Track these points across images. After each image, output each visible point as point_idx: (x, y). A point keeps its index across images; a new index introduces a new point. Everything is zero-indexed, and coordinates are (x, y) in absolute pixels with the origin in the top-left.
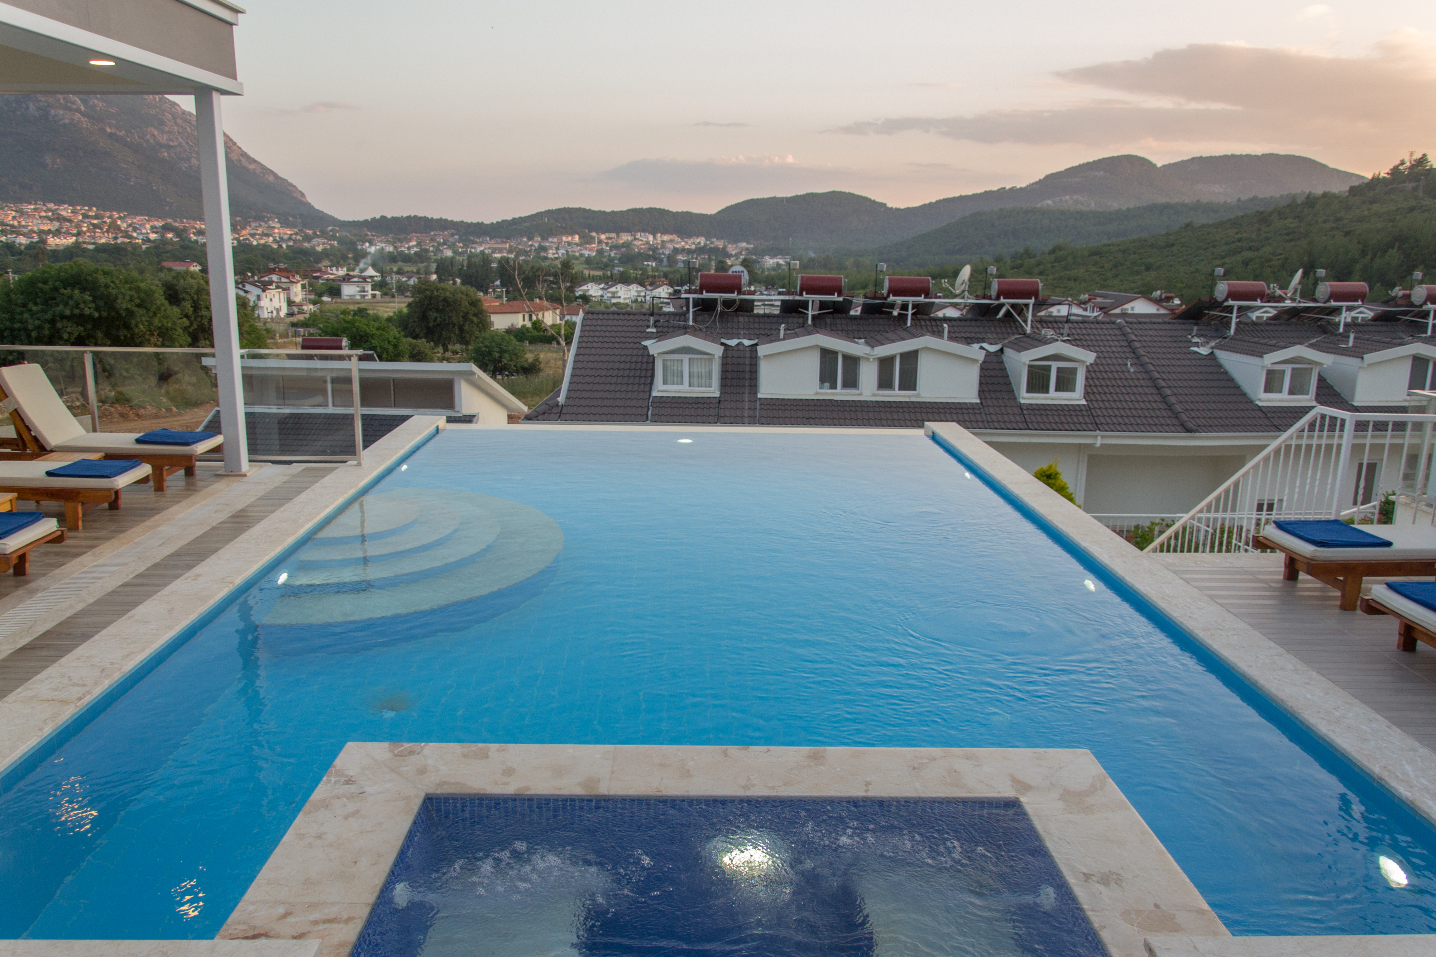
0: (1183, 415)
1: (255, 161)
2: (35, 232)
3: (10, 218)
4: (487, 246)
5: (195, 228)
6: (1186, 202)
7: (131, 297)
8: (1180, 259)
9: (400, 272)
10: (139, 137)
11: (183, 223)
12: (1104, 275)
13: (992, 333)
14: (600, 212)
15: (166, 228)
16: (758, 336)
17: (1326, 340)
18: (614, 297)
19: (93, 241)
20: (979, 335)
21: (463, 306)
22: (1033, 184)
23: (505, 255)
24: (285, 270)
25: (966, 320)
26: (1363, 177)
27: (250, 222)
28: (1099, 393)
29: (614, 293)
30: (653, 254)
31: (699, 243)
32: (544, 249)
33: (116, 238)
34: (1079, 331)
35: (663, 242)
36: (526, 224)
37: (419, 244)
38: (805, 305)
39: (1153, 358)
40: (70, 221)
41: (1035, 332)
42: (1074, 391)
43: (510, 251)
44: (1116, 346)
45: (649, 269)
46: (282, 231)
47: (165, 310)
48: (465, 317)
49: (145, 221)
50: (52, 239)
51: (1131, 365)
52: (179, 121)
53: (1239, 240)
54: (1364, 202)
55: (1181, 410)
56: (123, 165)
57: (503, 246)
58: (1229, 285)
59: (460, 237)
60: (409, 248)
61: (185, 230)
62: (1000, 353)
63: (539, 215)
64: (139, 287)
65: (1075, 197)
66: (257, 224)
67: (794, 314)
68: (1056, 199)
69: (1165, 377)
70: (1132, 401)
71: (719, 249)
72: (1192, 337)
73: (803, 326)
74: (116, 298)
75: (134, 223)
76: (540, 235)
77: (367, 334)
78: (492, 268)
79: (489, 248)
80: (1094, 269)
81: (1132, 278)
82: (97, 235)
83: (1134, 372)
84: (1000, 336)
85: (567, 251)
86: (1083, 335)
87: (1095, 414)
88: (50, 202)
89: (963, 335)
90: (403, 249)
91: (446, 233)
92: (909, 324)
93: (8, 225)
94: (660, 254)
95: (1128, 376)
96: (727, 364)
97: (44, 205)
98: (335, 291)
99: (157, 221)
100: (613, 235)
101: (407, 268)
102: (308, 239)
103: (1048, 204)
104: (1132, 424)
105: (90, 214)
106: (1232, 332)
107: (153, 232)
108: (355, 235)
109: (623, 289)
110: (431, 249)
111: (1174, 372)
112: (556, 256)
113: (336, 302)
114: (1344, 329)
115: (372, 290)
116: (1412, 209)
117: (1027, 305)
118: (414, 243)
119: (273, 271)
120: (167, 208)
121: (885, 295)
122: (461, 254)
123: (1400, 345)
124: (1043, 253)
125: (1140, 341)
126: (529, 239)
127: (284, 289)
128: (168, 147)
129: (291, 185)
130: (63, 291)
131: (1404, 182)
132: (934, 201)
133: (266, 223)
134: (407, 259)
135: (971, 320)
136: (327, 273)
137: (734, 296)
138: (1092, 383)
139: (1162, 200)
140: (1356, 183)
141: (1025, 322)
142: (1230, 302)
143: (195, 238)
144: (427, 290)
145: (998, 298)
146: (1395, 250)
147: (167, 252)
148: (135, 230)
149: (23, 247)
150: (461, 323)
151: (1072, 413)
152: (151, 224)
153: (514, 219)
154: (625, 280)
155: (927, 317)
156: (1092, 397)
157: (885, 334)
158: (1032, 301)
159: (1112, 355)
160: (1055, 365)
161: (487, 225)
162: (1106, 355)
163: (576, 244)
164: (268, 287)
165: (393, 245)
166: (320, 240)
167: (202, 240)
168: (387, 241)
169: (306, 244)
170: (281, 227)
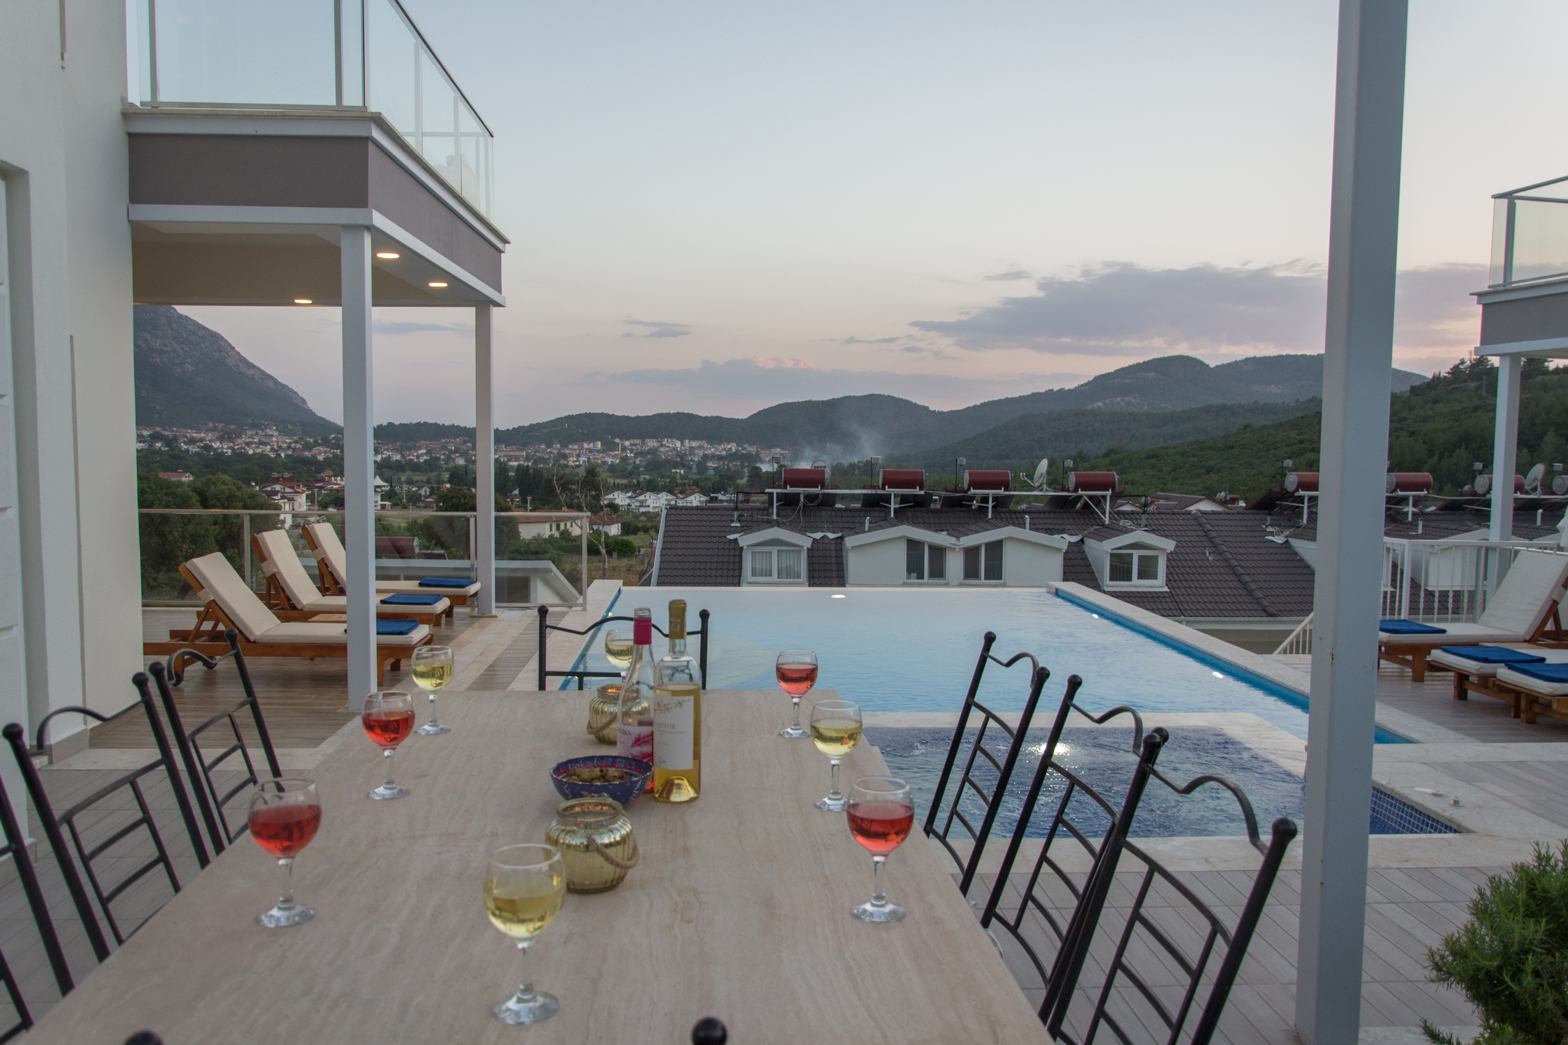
0: (1264, 600)
1: (255, 366)
4: (503, 453)
5: (186, 437)
6: (1243, 403)
8: (1241, 462)
9: (410, 482)
11: (173, 431)
12: (1163, 479)
13: (1070, 525)
14: (624, 417)
15: (155, 437)
16: (841, 529)
17: (1397, 529)
18: (643, 506)
20: (1059, 527)
22: (1082, 385)
23: (522, 463)
24: (290, 480)
25: (1044, 512)
26: (1424, 377)
27: (246, 430)
28: (1181, 581)
29: (642, 502)
30: (682, 460)
31: (730, 449)
32: (565, 457)
34: (1156, 522)
35: (691, 448)
36: (546, 431)
37: (429, 452)
38: (887, 498)
39: (1230, 547)
41: (1113, 523)
42: (1156, 578)
43: (527, 459)
44: (1193, 536)
45: (678, 476)
46: (280, 440)
51: (1209, 553)
52: (175, 325)
53: (1301, 442)
54: (1426, 402)
55: (1261, 596)
57: (520, 453)
58: (1298, 476)
60: (418, 457)
61: (175, 439)
62: (1080, 543)
63: (559, 421)
65: (1127, 399)
66: (254, 432)
67: (875, 508)
68: (1107, 401)
69: (1243, 565)
70: (1213, 588)
71: (752, 455)
72: (1267, 526)
73: (886, 520)
76: (560, 442)
78: (509, 477)
79: (505, 456)
80: (1152, 472)
81: (1193, 481)
83: (1212, 560)
84: (1080, 527)
85: (589, 459)
86: (1161, 525)
87: (1178, 601)
89: (1043, 526)
90: (411, 457)
91: (458, 440)
92: (990, 517)
94: (688, 461)
95: (1208, 565)
96: (813, 556)
98: (338, 502)
99: (146, 429)
100: (638, 441)
101: (416, 477)
102: (309, 447)
103: (1098, 406)
104: (1215, 610)
106: (1305, 521)
109: (652, 497)
110: (442, 457)
111: (1252, 560)
112: (577, 463)
114: (1412, 518)
115: (382, 501)
116: (1476, 409)
117: (1104, 497)
118: (424, 451)
119: (276, 481)
121: (966, 488)
123: (1467, 531)
124: (1097, 457)
125: (1216, 531)
126: (548, 446)
127: (288, 500)
129: (292, 391)
131: (1466, 381)
132: (978, 403)
133: (263, 431)
134: (416, 467)
135: (1049, 513)
136: (330, 483)
137: (817, 490)
138: (1173, 571)
139: (1216, 401)
140: (1418, 383)
141: (1104, 513)
142: (1301, 493)
143: (186, 447)
144: (453, 497)
145: (1076, 490)
146: (1462, 450)
147: (156, 462)
151: (1156, 599)
153: (531, 425)
154: (653, 488)
155: (1007, 510)
156: (1174, 584)
157: (966, 526)
158: (1109, 493)
159: (1190, 544)
160: (1136, 554)
161: (503, 431)
162: (1184, 544)
163: (599, 451)
164: (274, 497)
165: (400, 453)
166: (321, 449)
167: (193, 449)
168: (394, 449)
169: (307, 454)
170: (279, 435)
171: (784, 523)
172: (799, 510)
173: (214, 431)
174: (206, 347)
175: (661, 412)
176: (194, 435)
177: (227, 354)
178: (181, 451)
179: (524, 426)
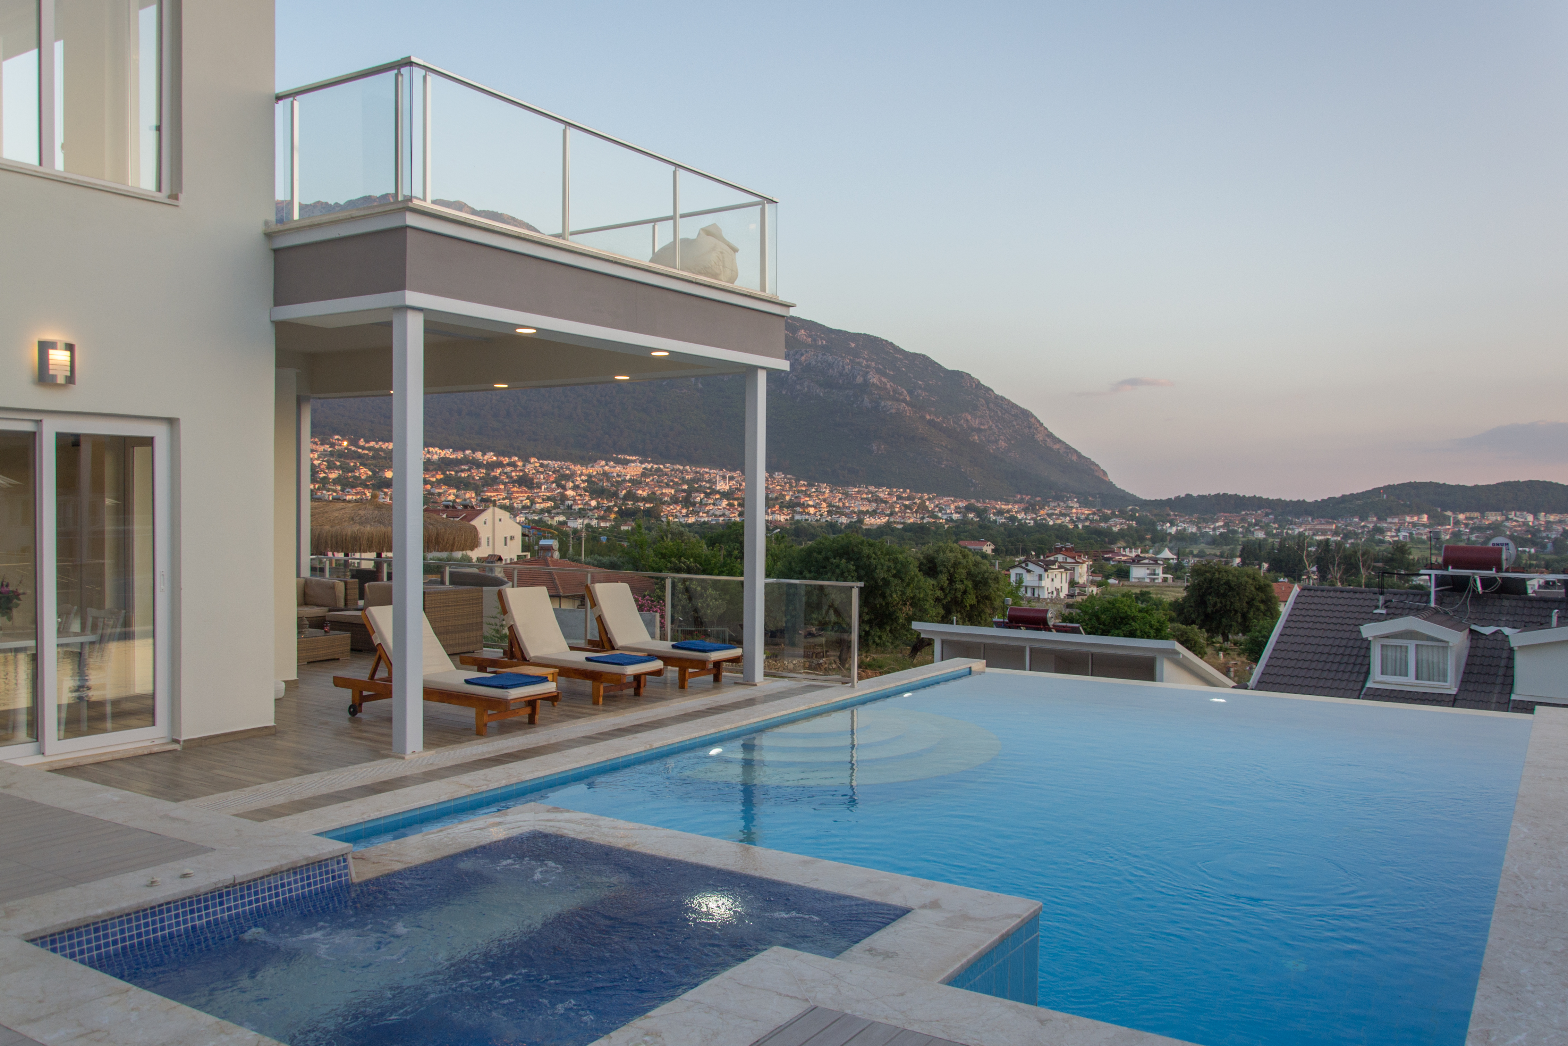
1: (1060, 441)
2: (855, 513)
3: (837, 500)
4: (1309, 527)
5: (996, 508)
7: (889, 567)
9: (1200, 555)
10: (954, 422)
11: (985, 503)
15: (969, 509)
19: (902, 521)
21: (1248, 591)
23: (1329, 537)
24: (1072, 550)
27: (1049, 502)
32: (1381, 531)
33: (923, 518)
36: (1359, 502)
37: (1226, 525)
40: (886, 502)
43: (1336, 533)
46: (1080, 511)
47: (918, 581)
48: (1250, 603)
49: (950, 502)
50: (868, 519)
52: (991, 405)
56: (937, 449)
57: (1328, 527)
59: (1276, 517)
60: (1214, 529)
61: (985, 510)
63: (1376, 491)
64: (897, 558)
66: (1056, 504)
74: (876, 568)
75: (940, 504)
76: (1376, 515)
77: (1128, 615)
78: (1309, 552)
79: (1310, 530)
82: (907, 515)
85: (1411, 534)
88: (871, 485)
90: (1207, 530)
91: (1259, 512)
93: (834, 506)
94: (1543, 538)
96: (1475, 655)
97: (867, 488)
98: (1123, 574)
99: (962, 501)
100: (1476, 514)
101: (1210, 550)
102: (1105, 518)
105: (904, 495)
107: (956, 513)
108: (1156, 515)
110: (1240, 530)
112: (1396, 539)
113: (1123, 585)
115: (1163, 573)
118: (1221, 524)
119: (1059, 551)
120: (972, 489)
122: (1274, 536)
126: (1362, 520)
127: (1066, 570)
128: (979, 431)
129: (1094, 464)
130: (833, 560)
133: (1064, 503)
134: (1211, 541)
136: (1119, 554)
137: (1493, 573)
143: (994, 518)
144: (1206, 572)
147: (966, 532)
148: (940, 510)
149: (843, 526)
150: (1245, 610)
152: (956, 504)
153: (1343, 496)
163: (1424, 525)
164: (1051, 567)
165: (1196, 526)
166: (1117, 520)
167: (1001, 520)
168: (1190, 521)
169: (1102, 525)
170: (1080, 507)
171: (1446, 613)
172: (1467, 597)
173: (1021, 503)
174: (1018, 424)
175: (1507, 480)
176: (1003, 507)
177: (1036, 430)
178: (990, 522)
179: (1334, 498)
